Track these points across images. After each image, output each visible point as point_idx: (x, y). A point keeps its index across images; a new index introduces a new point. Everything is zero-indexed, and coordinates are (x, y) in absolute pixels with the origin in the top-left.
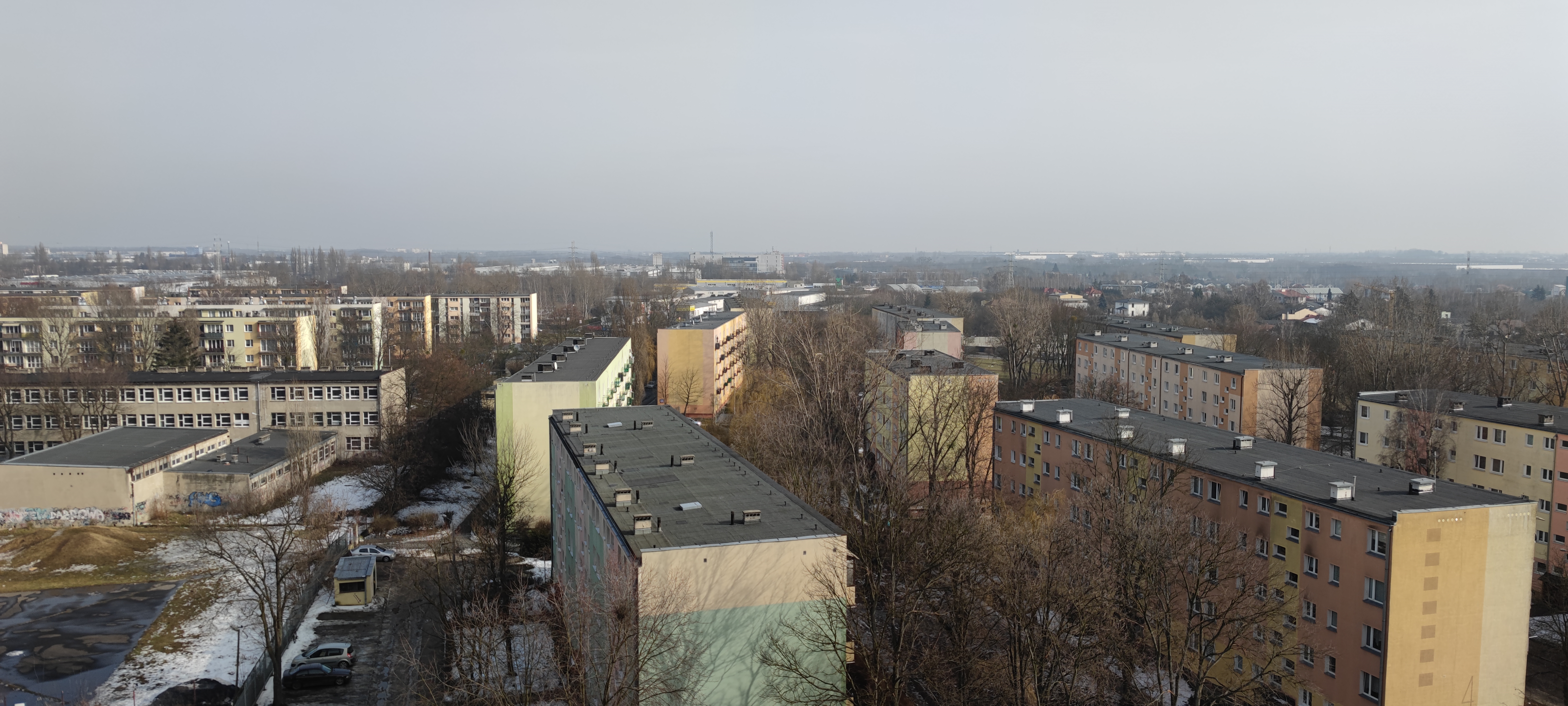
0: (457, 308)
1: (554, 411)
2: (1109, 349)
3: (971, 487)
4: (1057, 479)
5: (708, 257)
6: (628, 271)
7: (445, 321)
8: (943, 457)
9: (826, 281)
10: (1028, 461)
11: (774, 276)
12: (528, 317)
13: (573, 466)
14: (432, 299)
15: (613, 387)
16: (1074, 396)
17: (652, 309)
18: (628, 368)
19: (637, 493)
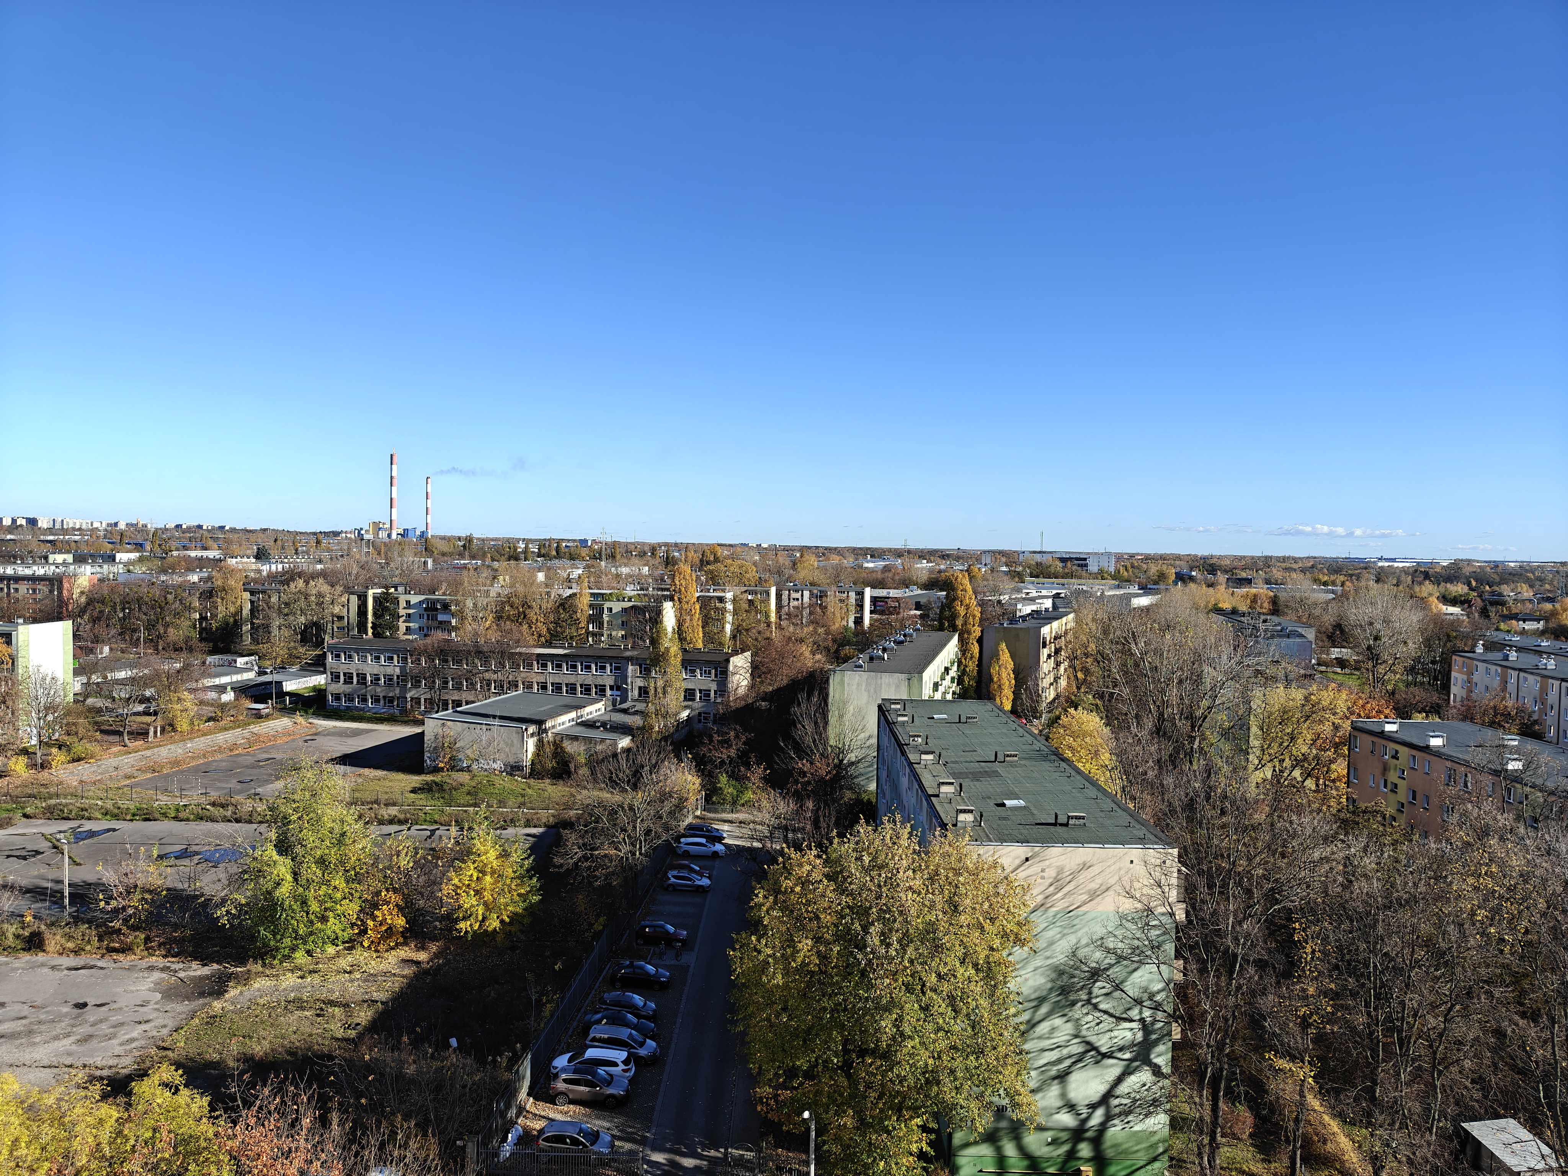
0: (798, 599)
1: (883, 699)
4: (1425, 809)
5: (1038, 558)
7: (787, 610)
10: (1389, 786)
11: (1105, 576)
12: (862, 610)
13: (899, 754)
14: (777, 590)
15: (939, 680)
16: (1448, 718)
18: (954, 662)
19: (961, 785)
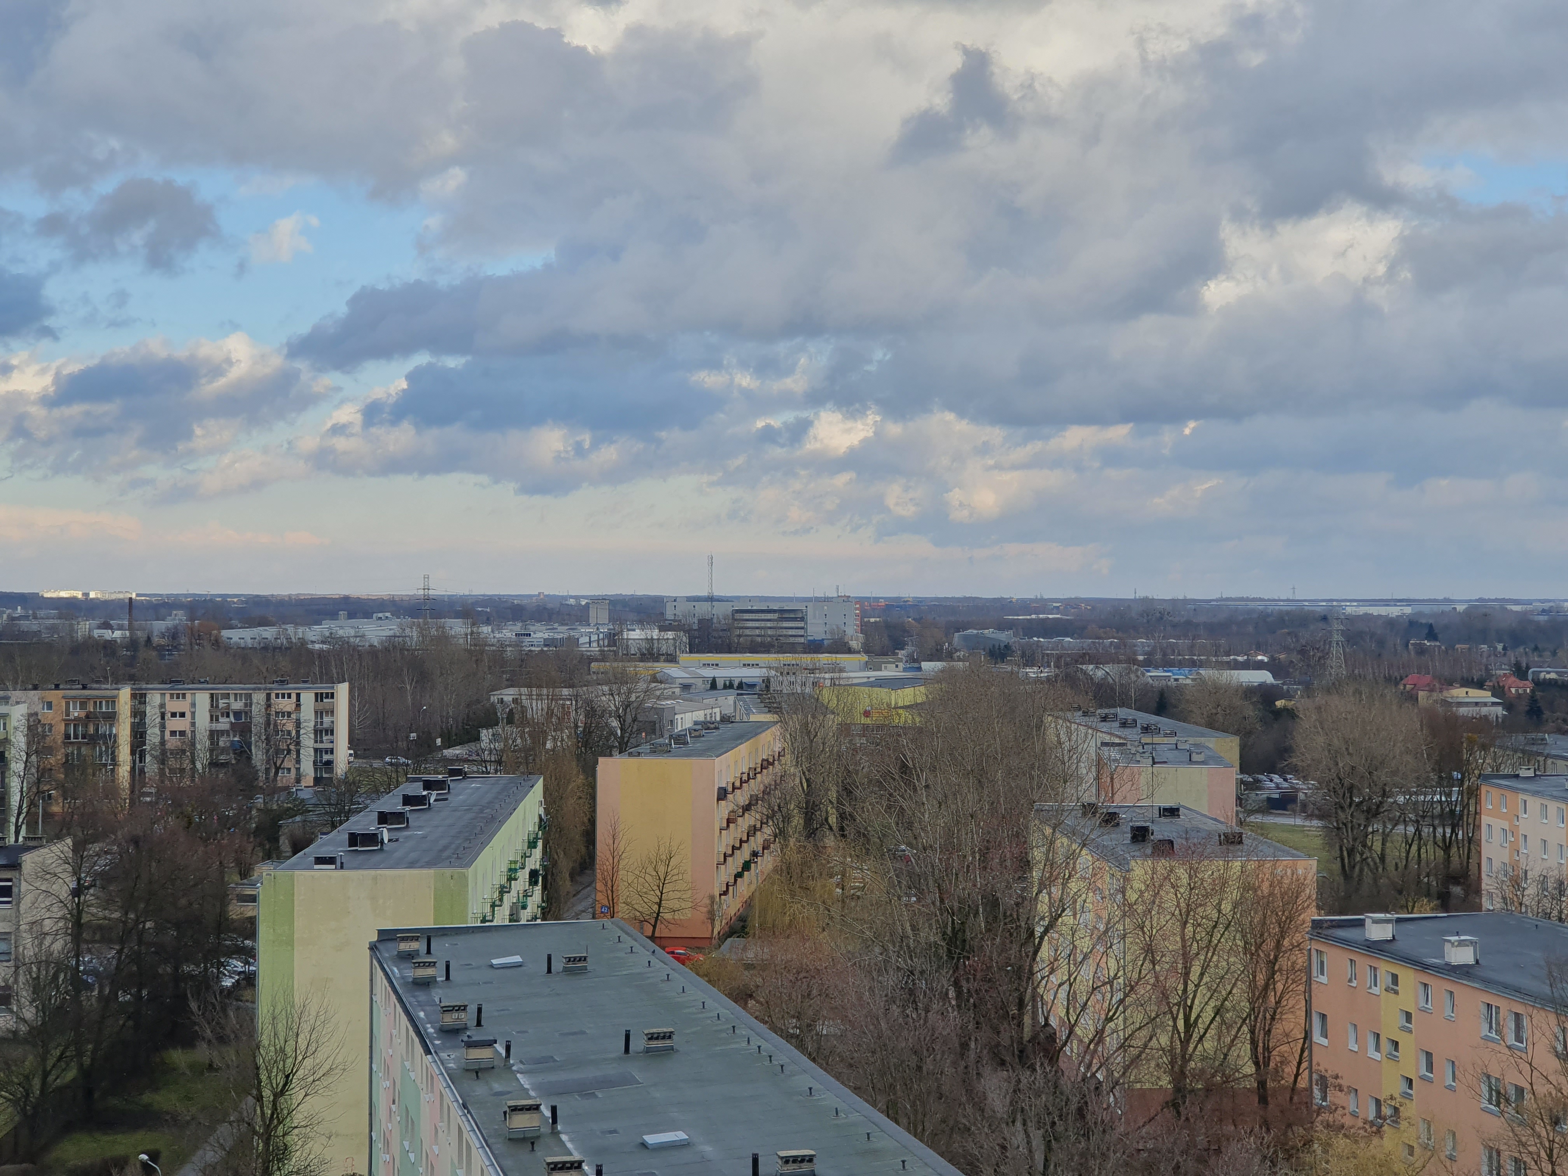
0: (183, 715)
1: (381, 932)
2: (1553, 807)
3: (1263, 1100)
4: (1449, 1088)
5: (703, 609)
6: (540, 634)
7: (157, 740)
8: (1201, 1038)
9: (950, 656)
10: (1386, 1046)
11: (841, 647)
12: (331, 731)
13: (419, 1049)
14: (133, 696)
15: (504, 881)
16: (1479, 908)
17: (586, 716)
18: (536, 838)
19: (554, 1110)
